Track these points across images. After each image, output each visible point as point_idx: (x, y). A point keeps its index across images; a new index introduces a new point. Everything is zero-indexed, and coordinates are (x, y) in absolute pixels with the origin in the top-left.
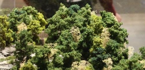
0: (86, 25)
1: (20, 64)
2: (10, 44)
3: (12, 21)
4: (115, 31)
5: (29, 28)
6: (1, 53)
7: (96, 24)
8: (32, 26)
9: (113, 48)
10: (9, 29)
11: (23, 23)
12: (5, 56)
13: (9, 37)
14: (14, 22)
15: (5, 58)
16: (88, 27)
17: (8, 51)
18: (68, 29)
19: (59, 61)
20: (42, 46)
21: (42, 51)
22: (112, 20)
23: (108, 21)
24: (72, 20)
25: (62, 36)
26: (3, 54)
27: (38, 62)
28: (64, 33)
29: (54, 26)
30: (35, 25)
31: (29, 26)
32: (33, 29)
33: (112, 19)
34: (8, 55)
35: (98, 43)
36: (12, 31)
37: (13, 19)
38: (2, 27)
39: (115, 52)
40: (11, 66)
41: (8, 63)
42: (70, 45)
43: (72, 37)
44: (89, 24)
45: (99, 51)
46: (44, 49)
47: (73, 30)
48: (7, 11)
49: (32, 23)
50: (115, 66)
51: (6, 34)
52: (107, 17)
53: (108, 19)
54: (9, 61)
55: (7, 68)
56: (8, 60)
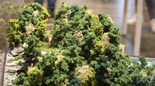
0: (87, 27)
1: (28, 68)
2: (19, 44)
3: (21, 23)
4: (114, 35)
5: (36, 28)
6: (11, 53)
7: (97, 28)
8: (39, 27)
9: (112, 53)
10: (18, 31)
11: (31, 24)
12: (14, 56)
13: (18, 39)
14: (23, 24)
15: (14, 58)
16: (89, 29)
17: (17, 52)
18: (71, 31)
19: (65, 68)
20: (46, 43)
21: (49, 58)
22: (109, 23)
23: (105, 23)
24: (76, 23)
25: (66, 38)
26: (12, 54)
27: (45, 68)
28: (68, 36)
29: (60, 29)
30: (42, 26)
31: (36, 26)
32: (40, 30)
33: (109, 21)
34: (17, 55)
35: (99, 47)
36: (21, 33)
37: (22, 22)
38: (12, 31)
39: (114, 56)
40: (19, 67)
41: (17, 64)
42: (75, 51)
43: (75, 39)
44: (90, 26)
45: (103, 59)
46: (51, 57)
47: (77, 33)
48: (17, 7)
49: (40, 24)
50: (113, 68)
51: (15, 36)
52: (105, 19)
53: (105, 22)
54: (18, 62)
55: (16, 70)
56: (16, 60)
